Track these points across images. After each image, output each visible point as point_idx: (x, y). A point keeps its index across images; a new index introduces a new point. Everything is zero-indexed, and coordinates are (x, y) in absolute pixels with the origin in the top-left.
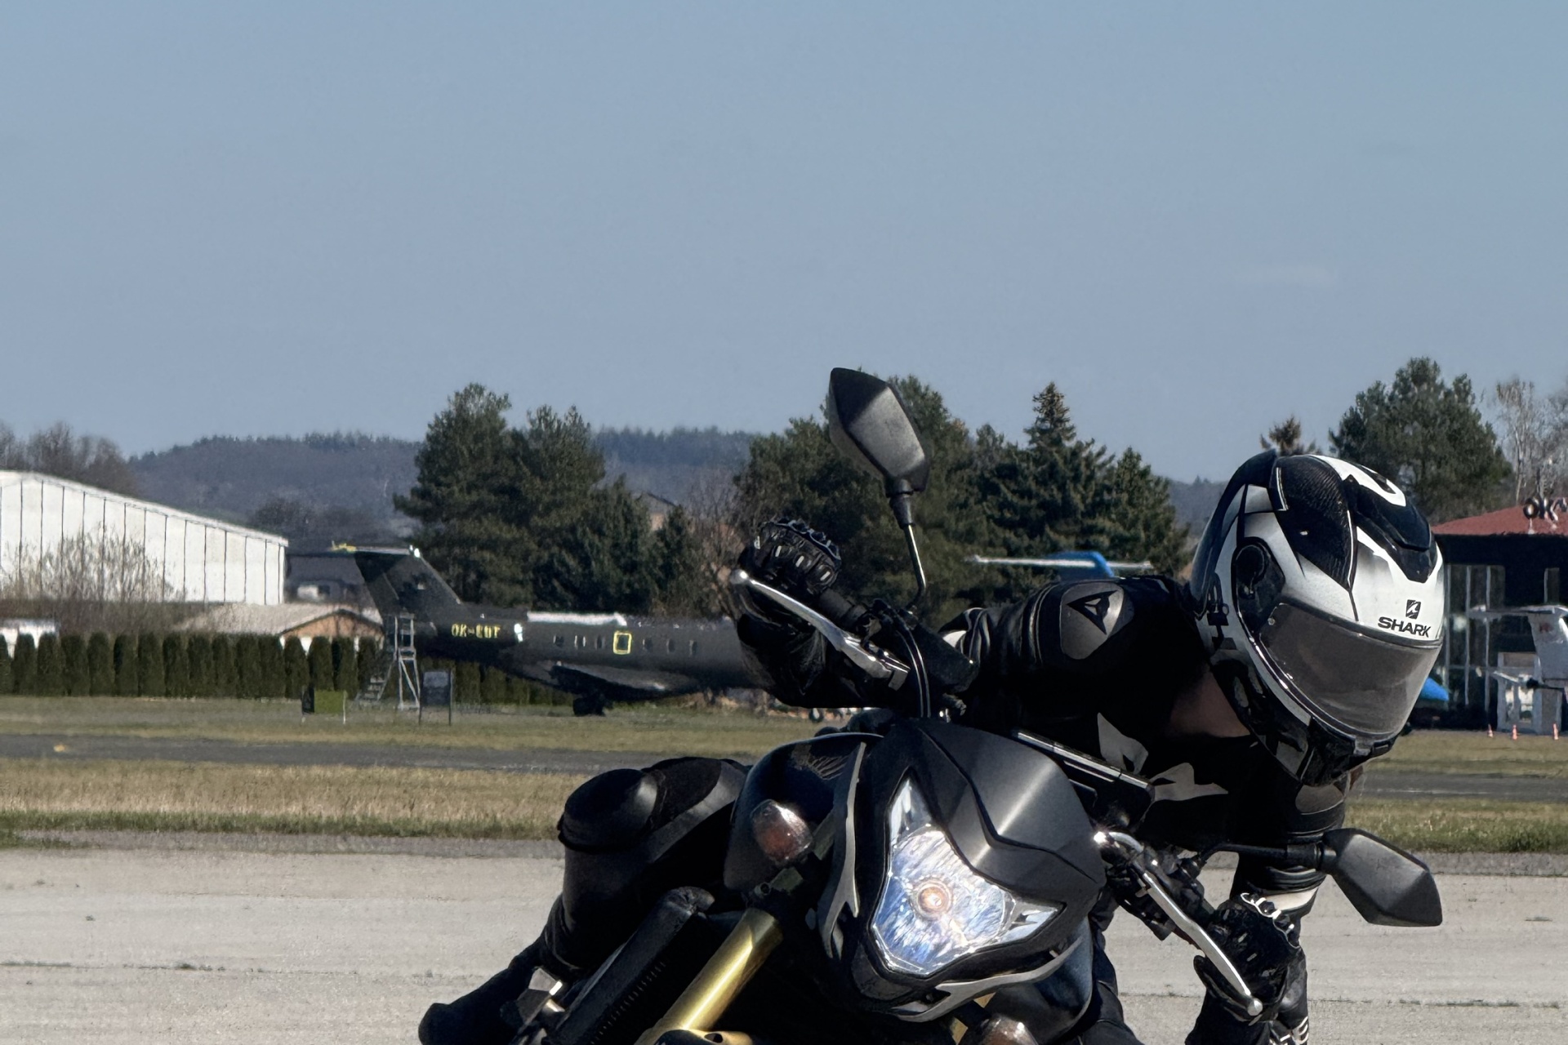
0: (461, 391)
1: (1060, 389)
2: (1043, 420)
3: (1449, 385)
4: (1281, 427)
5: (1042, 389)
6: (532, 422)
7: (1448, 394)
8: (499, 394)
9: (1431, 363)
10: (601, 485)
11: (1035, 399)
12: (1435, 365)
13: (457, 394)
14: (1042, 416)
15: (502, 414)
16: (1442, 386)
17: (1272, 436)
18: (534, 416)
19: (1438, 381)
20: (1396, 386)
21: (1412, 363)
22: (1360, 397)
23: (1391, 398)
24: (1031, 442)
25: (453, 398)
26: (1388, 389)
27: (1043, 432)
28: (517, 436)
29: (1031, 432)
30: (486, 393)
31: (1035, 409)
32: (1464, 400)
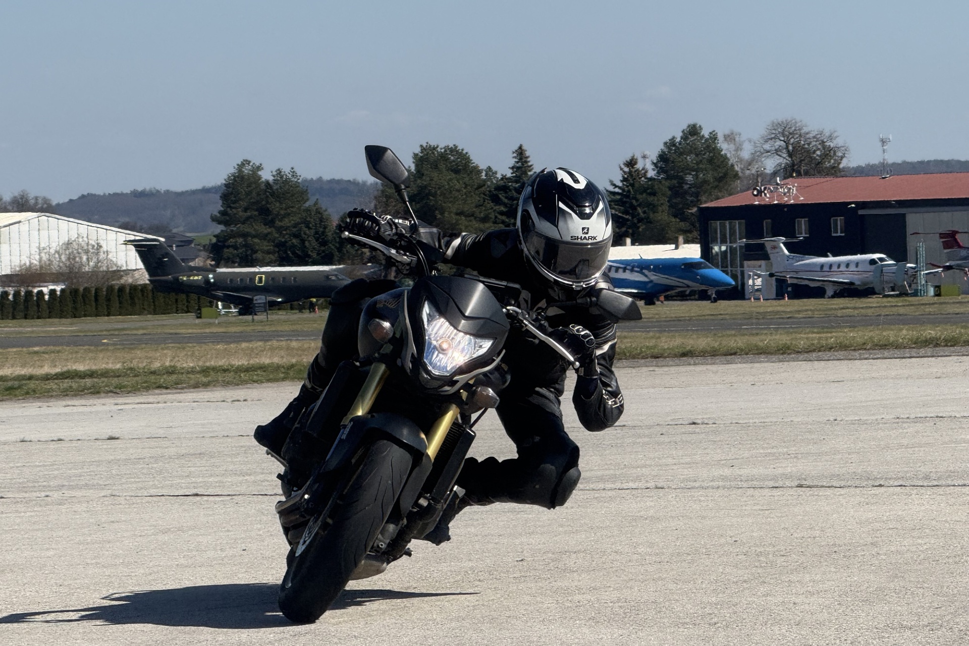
0: (240, 163)
1: (524, 148)
2: (517, 162)
3: (707, 136)
4: (628, 160)
5: (516, 148)
6: (274, 176)
7: (707, 140)
8: (258, 164)
9: (698, 126)
10: (307, 204)
11: (514, 153)
12: (700, 126)
13: (238, 165)
14: (517, 160)
15: (260, 173)
16: (703, 136)
17: (624, 164)
18: (275, 173)
19: (701, 134)
20: (682, 138)
21: (689, 126)
22: (665, 143)
23: (680, 144)
24: (512, 173)
25: (236, 167)
26: (678, 140)
27: (518, 168)
28: (267, 183)
29: (512, 168)
30: (251, 164)
31: (513, 157)
32: (714, 142)
